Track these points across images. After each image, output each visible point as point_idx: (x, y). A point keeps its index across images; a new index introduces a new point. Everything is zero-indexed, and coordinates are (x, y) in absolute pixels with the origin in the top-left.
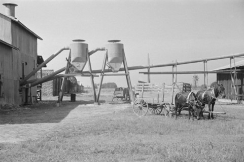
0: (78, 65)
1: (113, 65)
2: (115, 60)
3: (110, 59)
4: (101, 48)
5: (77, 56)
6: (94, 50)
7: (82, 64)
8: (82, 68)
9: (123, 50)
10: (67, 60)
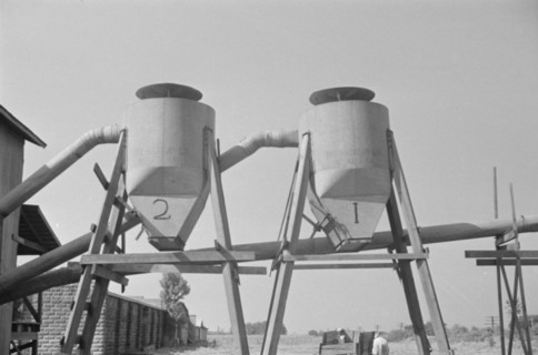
0: (160, 208)
1: (341, 210)
2: (351, 186)
3: (322, 181)
4: (276, 134)
5: (157, 163)
6: (244, 143)
7: (180, 206)
8: (179, 225)
9: (389, 134)
10: (106, 185)
